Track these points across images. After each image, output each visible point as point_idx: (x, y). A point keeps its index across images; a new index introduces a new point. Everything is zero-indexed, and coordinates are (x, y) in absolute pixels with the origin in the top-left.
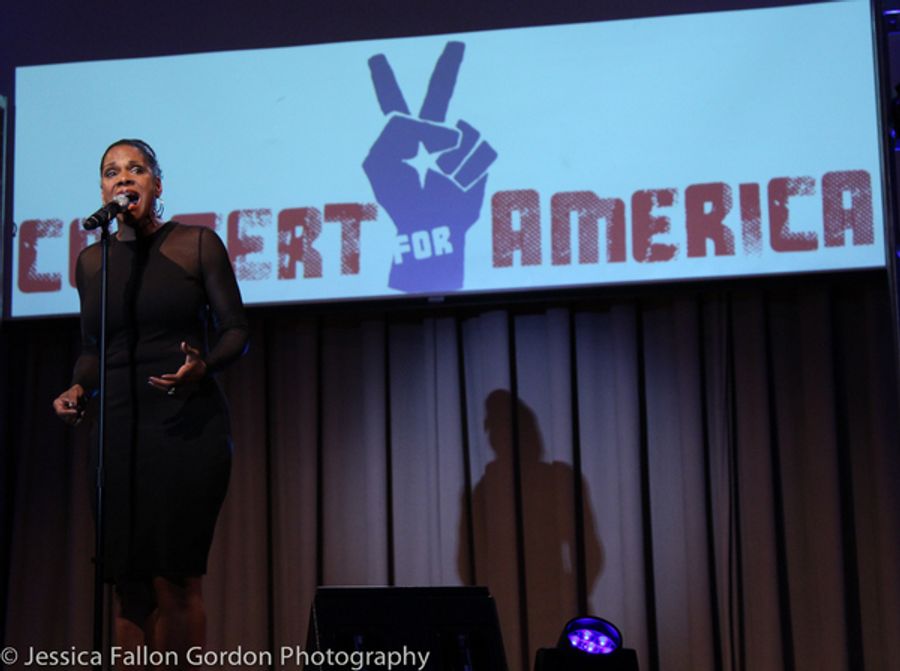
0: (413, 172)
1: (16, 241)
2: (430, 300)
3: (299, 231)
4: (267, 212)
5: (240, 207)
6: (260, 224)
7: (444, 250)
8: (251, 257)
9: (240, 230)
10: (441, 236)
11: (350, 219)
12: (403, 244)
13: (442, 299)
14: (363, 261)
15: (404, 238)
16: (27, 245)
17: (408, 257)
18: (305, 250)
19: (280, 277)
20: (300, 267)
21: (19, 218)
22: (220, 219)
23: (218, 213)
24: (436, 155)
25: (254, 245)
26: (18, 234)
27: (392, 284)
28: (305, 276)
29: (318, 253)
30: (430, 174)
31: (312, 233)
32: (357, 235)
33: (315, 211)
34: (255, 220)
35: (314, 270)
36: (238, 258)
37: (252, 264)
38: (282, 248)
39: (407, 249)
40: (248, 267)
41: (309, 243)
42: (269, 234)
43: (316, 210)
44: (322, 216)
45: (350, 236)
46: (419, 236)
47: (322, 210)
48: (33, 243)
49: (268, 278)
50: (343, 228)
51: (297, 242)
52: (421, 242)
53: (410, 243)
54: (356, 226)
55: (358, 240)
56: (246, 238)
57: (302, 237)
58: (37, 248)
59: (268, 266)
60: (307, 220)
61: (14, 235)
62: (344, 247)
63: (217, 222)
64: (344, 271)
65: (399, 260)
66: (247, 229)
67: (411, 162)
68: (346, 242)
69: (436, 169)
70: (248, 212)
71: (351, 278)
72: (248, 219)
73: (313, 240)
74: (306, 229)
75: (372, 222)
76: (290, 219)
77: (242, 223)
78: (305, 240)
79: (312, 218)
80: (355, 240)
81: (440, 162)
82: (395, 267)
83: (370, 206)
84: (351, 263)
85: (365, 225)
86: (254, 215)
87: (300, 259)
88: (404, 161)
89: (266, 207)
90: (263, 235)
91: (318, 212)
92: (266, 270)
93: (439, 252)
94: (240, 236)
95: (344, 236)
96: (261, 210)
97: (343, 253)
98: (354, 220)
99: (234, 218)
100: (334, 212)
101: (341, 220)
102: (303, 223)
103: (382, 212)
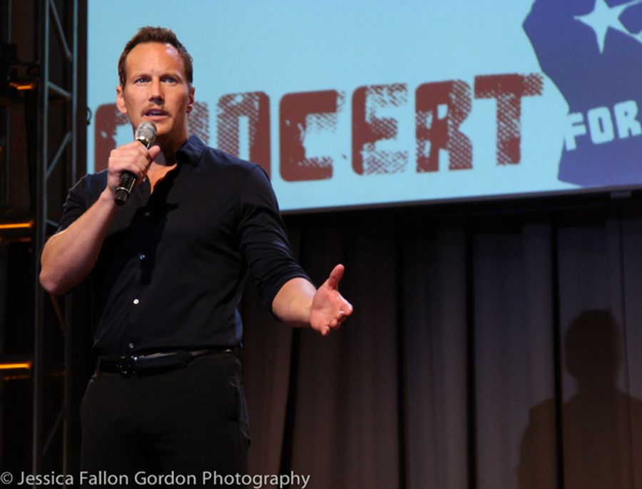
0: (589, 32)
1: (91, 130)
2: (613, 195)
3: (443, 111)
4: (402, 87)
5: (368, 82)
6: (393, 102)
7: (630, 131)
8: (381, 145)
9: (368, 111)
10: (626, 114)
11: (507, 94)
12: (575, 124)
13: (629, 194)
14: (524, 147)
15: (578, 117)
16: (104, 135)
17: (583, 141)
18: (450, 134)
19: (418, 170)
20: (444, 156)
21: (94, 103)
22: (342, 98)
23: (339, 91)
24: (619, 9)
25: (385, 130)
26: (92, 121)
27: (563, 176)
28: (451, 168)
29: (466, 138)
30: (611, 32)
31: (459, 113)
32: (517, 114)
33: (463, 85)
34: (387, 98)
35: (462, 160)
36: (366, 146)
37: (384, 154)
38: (421, 133)
39: (581, 130)
40: (378, 158)
41: (456, 126)
42: (405, 115)
43: (463, 83)
44: (472, 91)
45: (508, 116)
46: (598, 114)
47: (471, 82)
48: (111, 132)
49: (403, 171)
50: (499, 106)
51: (440, 125)
52: (600, 121)
53: (586, 122)
54: (516, 103)
55: (518, 120)
56: (375, 121)
57: (447, 118)
58: (117, 138)
59: (403, 156)
60: (453, 97)
61: (88, 123)
62: (499, 131)
63: (339, 101)
64: (501, 161)
65: (572, 145)
66: (377, 109)
67: (586, 19)
68: (502, 124)
69: (619, 27)
70: (378, 88)
71: (510, 168)
72: (377, 96)
73: (460, 122)
74: (452, 108)
75: (536, 98)
76: (430, 96)
77: (371, 102)
78: (450, 122)
79: (459, 94)
80: (515, 121)
81: (623, 18)
82: (566, 154)
83: (532, 76)
84: (510, 150)
85: (527, 102)
86: (385, 92)
87: (444, 147)
88: (576, 18)
89: (401, 81)
90: (396, 118)
91: (467, 86)
92: (401, 161)
93: (623, 134)
94: (368, 119)
95: (500, 116)
96: (393, 85)
97: (499, 137)
98: (512, 95)
99: (360, 96)
100: (486, 85)
101: (496, 97)
102: (447, 101)
103: (548, 85)
